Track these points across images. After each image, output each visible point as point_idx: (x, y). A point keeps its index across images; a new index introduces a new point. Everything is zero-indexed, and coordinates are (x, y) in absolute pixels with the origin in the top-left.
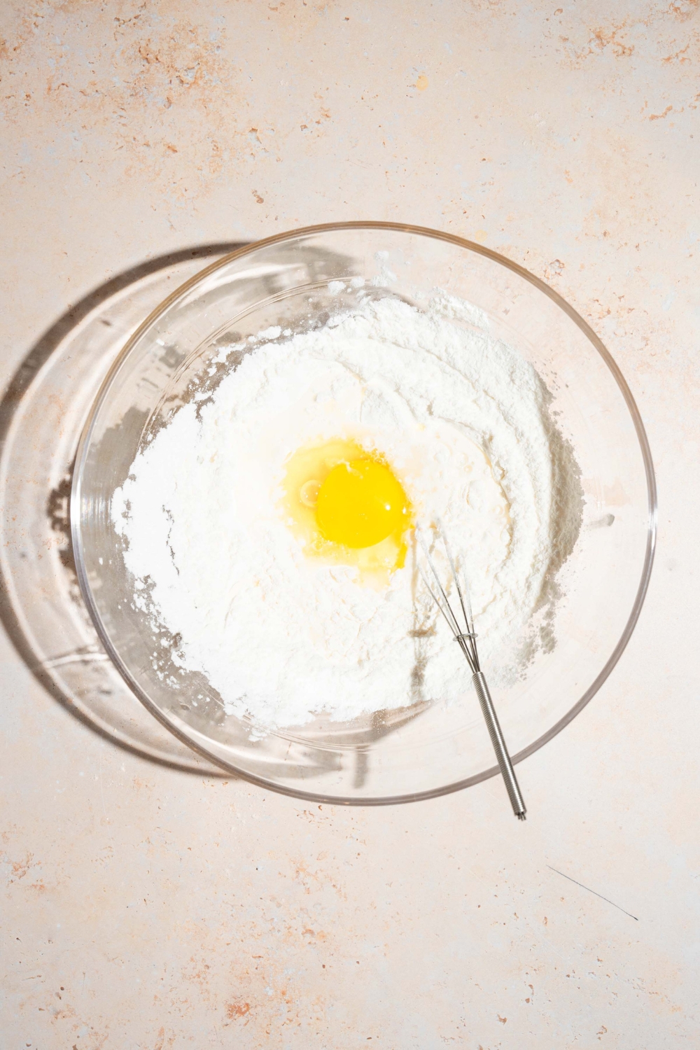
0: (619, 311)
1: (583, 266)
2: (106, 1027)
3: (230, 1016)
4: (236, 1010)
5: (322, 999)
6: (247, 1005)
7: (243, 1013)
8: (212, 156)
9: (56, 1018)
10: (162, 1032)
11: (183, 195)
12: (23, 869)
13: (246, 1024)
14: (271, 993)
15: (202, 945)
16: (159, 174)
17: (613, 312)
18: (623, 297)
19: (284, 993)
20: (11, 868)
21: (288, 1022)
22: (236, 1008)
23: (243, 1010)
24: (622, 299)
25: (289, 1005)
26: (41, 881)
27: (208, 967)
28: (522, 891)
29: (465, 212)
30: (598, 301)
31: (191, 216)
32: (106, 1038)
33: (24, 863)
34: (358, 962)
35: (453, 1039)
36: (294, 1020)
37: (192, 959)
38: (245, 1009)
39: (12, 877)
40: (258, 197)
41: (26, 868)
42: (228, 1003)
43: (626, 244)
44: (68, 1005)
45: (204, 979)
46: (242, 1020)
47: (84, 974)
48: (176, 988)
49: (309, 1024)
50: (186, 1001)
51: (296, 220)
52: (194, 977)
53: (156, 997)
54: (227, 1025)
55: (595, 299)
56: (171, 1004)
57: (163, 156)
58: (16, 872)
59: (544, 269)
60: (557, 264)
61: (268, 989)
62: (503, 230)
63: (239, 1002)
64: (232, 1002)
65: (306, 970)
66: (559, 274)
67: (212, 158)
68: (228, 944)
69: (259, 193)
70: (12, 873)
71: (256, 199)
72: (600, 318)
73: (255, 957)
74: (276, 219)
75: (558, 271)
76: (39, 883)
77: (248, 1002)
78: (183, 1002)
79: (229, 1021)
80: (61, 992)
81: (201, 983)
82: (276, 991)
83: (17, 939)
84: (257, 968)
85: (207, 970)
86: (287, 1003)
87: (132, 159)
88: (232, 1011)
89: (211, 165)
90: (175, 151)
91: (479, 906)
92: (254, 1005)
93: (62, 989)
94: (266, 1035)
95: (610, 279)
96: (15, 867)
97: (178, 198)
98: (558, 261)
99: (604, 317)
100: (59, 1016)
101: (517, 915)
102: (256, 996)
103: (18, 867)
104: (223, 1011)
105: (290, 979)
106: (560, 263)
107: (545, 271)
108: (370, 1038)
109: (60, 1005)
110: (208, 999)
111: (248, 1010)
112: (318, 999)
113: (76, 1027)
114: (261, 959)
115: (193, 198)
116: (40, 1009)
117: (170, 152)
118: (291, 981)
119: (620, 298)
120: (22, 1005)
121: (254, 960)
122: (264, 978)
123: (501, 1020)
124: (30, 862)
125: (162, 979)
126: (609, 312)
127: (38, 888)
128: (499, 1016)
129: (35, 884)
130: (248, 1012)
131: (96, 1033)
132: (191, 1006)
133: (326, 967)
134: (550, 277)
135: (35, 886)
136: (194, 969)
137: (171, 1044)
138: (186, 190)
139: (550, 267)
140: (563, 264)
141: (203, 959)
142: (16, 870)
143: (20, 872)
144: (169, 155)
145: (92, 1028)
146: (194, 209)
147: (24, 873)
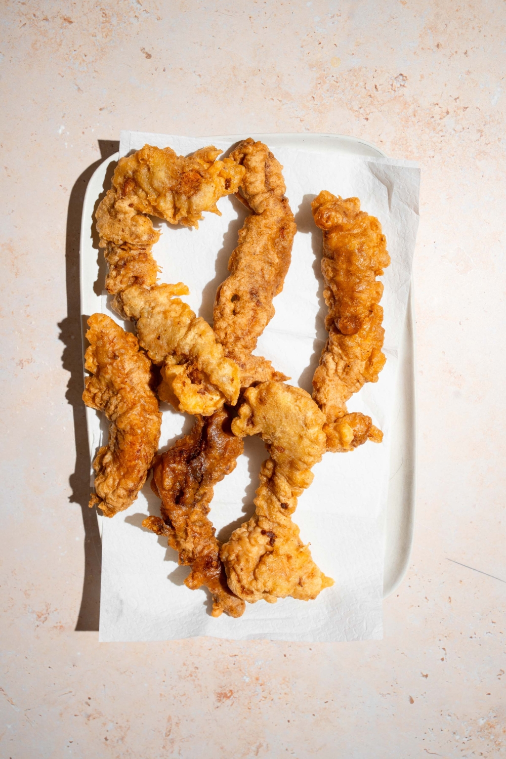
0: (456, 111)
1: (422, 77)
2: (128, 721)
3: (220, 701)
4: (223, 696)
5: (287, 680)
6: (231, 691)
7: (229, 697)
8: (103, 23)
9: (89, 720)
10: (169, 719)
11: (84, 61)
12: (45, 616)
13: (232, 705)
14: (247, 680)
15: (190, 653)
16: (60, 45)
17: (451, 113)
18: (458, 98)
19: (257, 679)
20: (35, 616)
21: (263, 699)
22: (222, 694)
23: (229, 695)
24: (457, 100)
25: (263, 686)
26: (60, 622)
27: (197, 668)
28: (430, 580)
29: (320, 43)
30: (437, 104)
31: (94, 77)
32: (129, 728)
33: (44, 612)
34: (310, 649)
35: (389, 694)
36: (268, 697)
37: (184, 664)
38: (230, 694)
39: (38, 623)
40: (147, 53)
41: (47, 615)
42: (216, 691)
43: (456, 52)
44: (96, 710)
45: (196, 677)
46: (228, 702)
47: (104, 685)
48: (176, 686)
49: (280, 698)
50: (184, 695)
51: (181, 69)
52: (188, 677)
53: (161, 695)
54: (218, 707)
55: (436, 102)
56: (173, 698)
57: (62, 28)
58: (40, 619)
59: (391, 83)
60: (401, 77)
61: (245, 677)
62: (353, 54)
63: (225, 690)
64: (219, 690)
65: (272, 660)
66: (404, 86)
67: (103, 25)
68: (210, 650)
69: (147, 50)
70: (37, 620)
71: (145, 55)
72: (441, 119)
73: (230, 656)
74: (164, 70)
75: (402, 84)
76: (59, 624)
77: (231, 689)
78: (182, 696)
79: (219, 704)
80: (89, 701)
81: (194, 680)
82: (251, 678)
83: (49, 667)
84: (234, 664)
85: (197, 671)
86: (261, 685)
87: (35, 34)
88: (220, 697)
89: (103, 30)
90: (71, 22)
91: (398, 596)
92: (236, 691)
93: (89, 699)
94: (248, 710)
95: (446, 85)
96: (38, 616)
97: (80, 63)
98: (401, 75)
99: (444, 117)
100: (91, 718)
101: (428, 598)
102: (236, 684)
103: (40, 615)
104: (213, 698)
105: (260, 669)
106: (403, 76)
107: (392, 85)
108: (327, 702)
109: (89, 710)
110: (201, 691)
111: (232, 694)
112: (284, 679)
113: (104, 724)
114: (236, 657)
115: (93, 61)
116: (75, 715)
117: (66, 24)
118: (262, 669)
119: (456, 99)
120: (61, 714)
121: (231, 658)
122: (241, 670)
123: (424, 676)
124: (49, 610)
125: (164, 681)
126: (448, 113)
127: (58, 628)
128: (422, 673)
129: (56, 625)
130: (232, 697)
131: (120, 727)
132: (189, 698)
133: (287, 656)
134: (396, 89)
135: (56, 627)
136: (186, 671)
137: (178, 726)
138: (86, 56)
139: (395, 81)
140: (406, 77)
141: (193, 663)
142: (40, 617)
143: (43, 618)
144: (66, 26)
145: (117, 723)
146: (95, 71)
147: (46, 618)
